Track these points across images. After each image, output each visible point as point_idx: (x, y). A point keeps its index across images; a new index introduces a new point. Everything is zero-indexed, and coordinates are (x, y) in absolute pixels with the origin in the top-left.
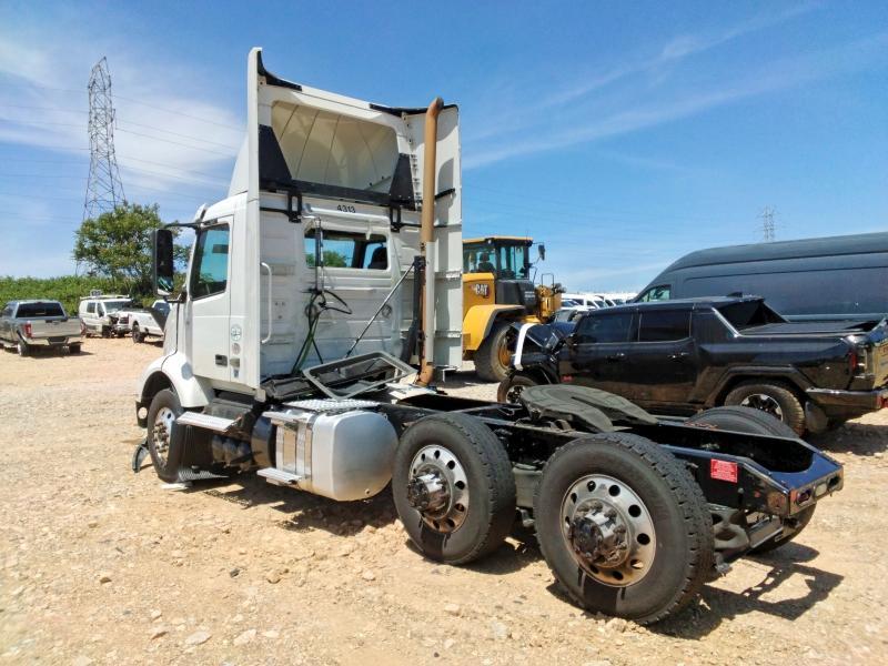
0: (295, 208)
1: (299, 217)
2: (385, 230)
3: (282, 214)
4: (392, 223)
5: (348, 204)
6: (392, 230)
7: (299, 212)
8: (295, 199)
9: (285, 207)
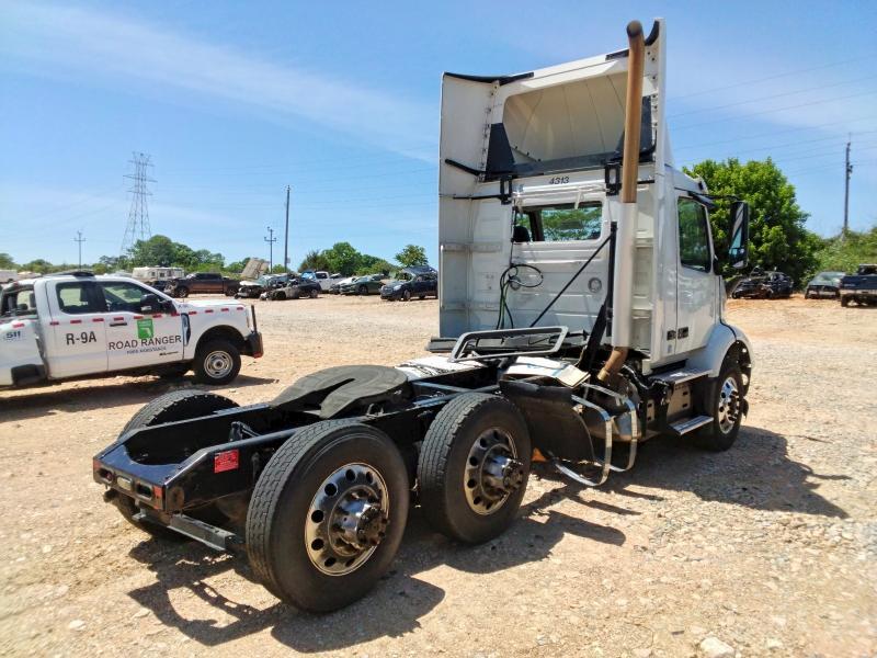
0: (507, 192)
1: (509, 199)
2: (601, 196)
3: (496, 199)
4: (609, 186)
5: (561, 176)
6: (608, 194)
7: (510, 195)
8: (506, 184)
9: (499, 193)
